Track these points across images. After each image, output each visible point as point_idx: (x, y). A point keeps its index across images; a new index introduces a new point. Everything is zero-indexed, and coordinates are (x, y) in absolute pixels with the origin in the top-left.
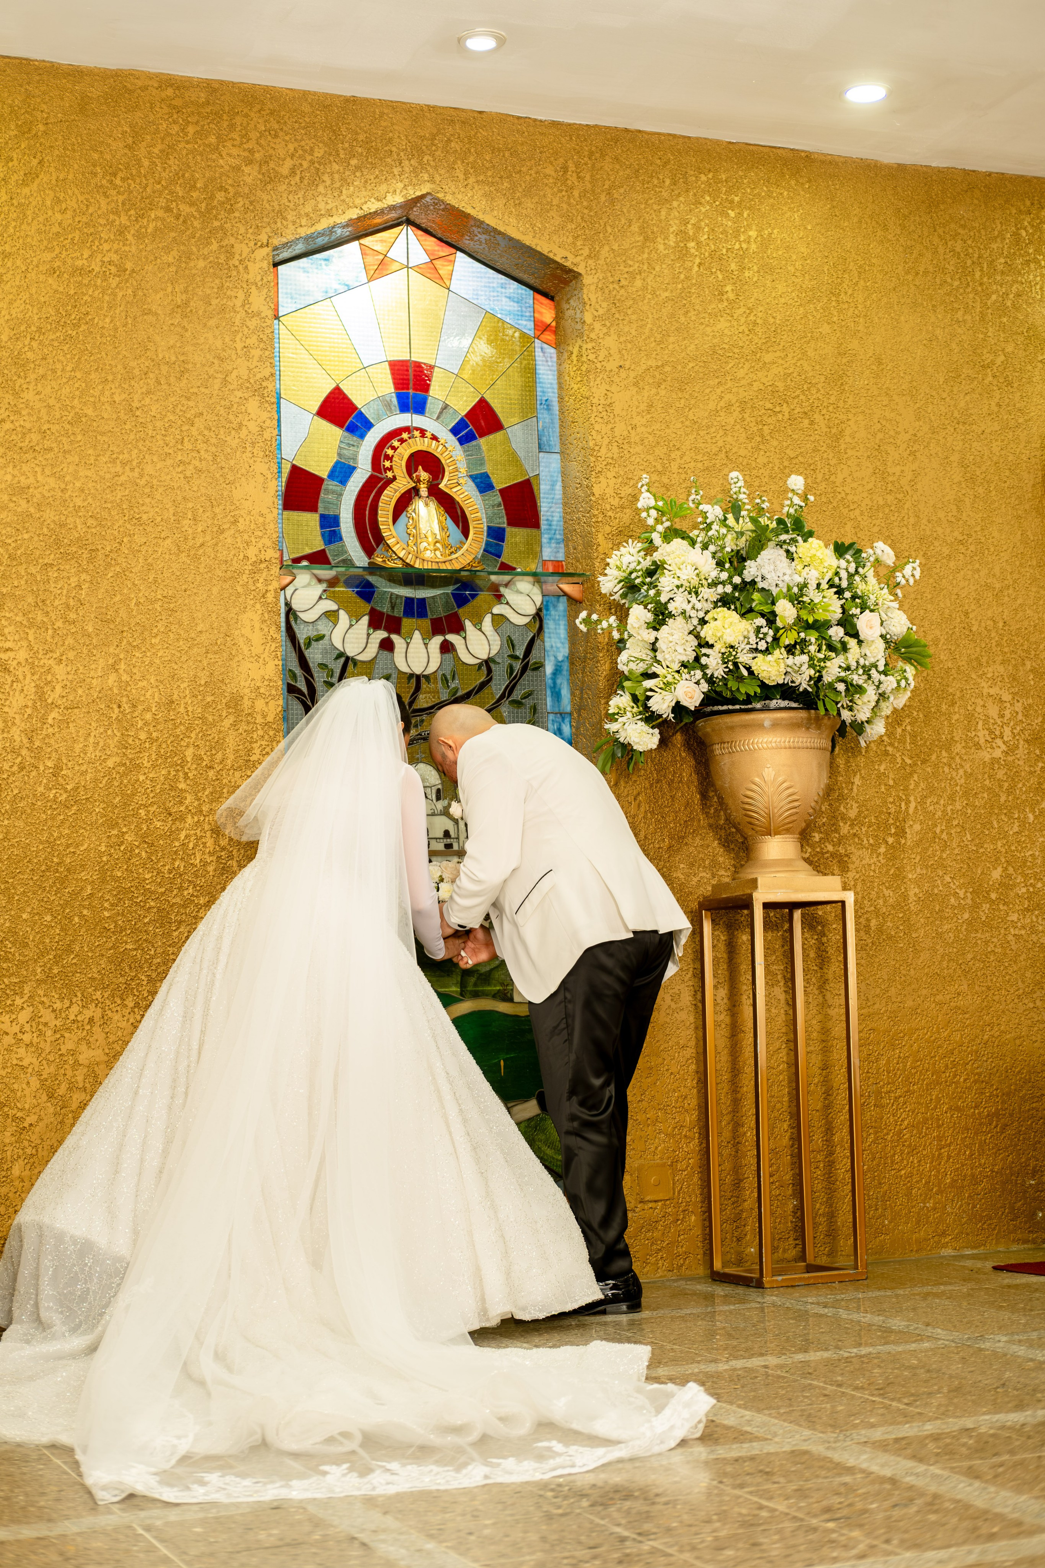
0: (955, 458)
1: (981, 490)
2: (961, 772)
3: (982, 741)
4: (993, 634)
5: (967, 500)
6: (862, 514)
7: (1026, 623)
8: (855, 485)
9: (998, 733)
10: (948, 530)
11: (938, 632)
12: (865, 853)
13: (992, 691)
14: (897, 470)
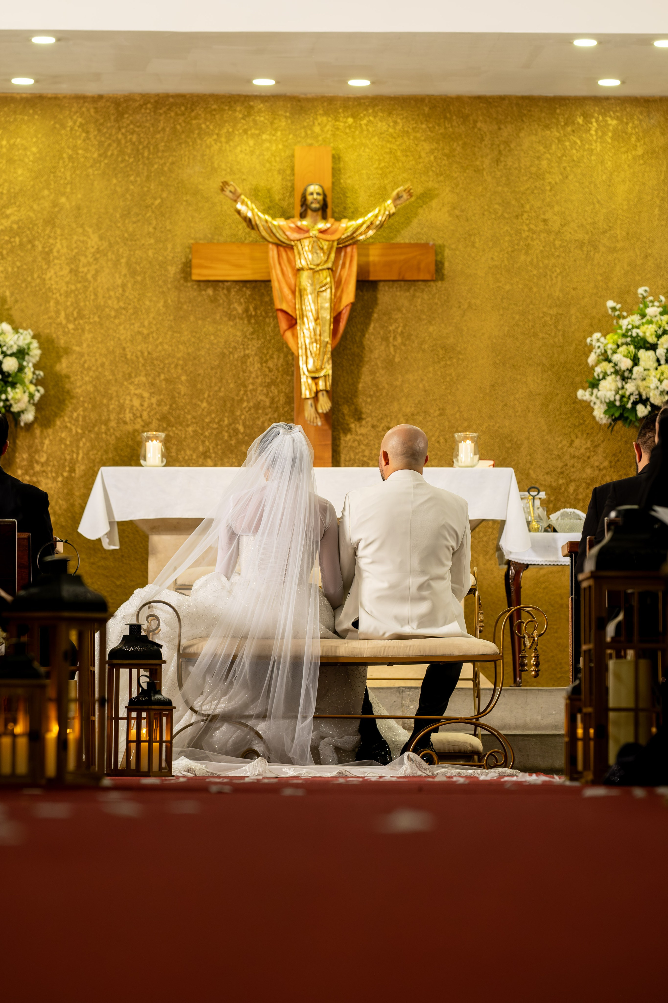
0: (123, 261)
1: (139, 278)
2: (113, 437)
3: (128, 420)
4: (141, 359)
5: (129, 285)
6: (61, 295)
7: (163, 353)
8: (57, 279)
9: (138, 415)
10: (116, 302)
11: (104, 360)
12: (49, 481)
13: (137, 392)
14: (85, 270)
